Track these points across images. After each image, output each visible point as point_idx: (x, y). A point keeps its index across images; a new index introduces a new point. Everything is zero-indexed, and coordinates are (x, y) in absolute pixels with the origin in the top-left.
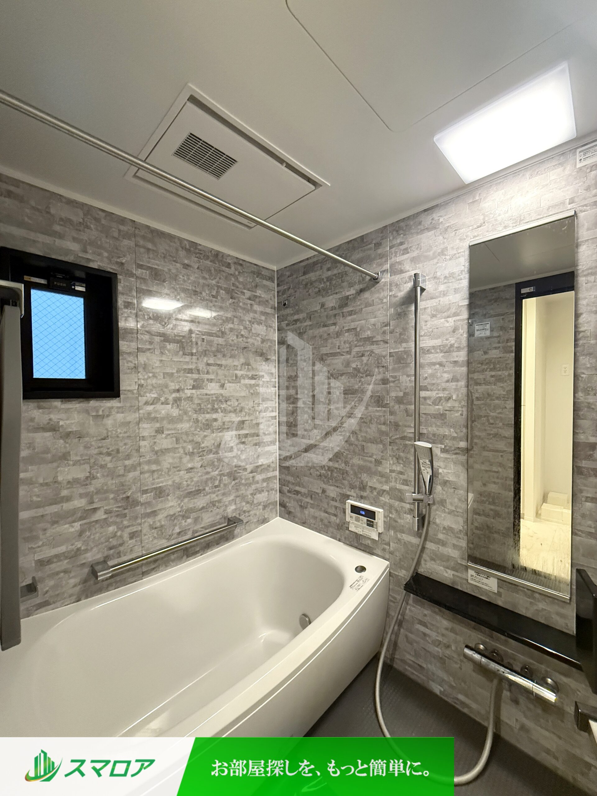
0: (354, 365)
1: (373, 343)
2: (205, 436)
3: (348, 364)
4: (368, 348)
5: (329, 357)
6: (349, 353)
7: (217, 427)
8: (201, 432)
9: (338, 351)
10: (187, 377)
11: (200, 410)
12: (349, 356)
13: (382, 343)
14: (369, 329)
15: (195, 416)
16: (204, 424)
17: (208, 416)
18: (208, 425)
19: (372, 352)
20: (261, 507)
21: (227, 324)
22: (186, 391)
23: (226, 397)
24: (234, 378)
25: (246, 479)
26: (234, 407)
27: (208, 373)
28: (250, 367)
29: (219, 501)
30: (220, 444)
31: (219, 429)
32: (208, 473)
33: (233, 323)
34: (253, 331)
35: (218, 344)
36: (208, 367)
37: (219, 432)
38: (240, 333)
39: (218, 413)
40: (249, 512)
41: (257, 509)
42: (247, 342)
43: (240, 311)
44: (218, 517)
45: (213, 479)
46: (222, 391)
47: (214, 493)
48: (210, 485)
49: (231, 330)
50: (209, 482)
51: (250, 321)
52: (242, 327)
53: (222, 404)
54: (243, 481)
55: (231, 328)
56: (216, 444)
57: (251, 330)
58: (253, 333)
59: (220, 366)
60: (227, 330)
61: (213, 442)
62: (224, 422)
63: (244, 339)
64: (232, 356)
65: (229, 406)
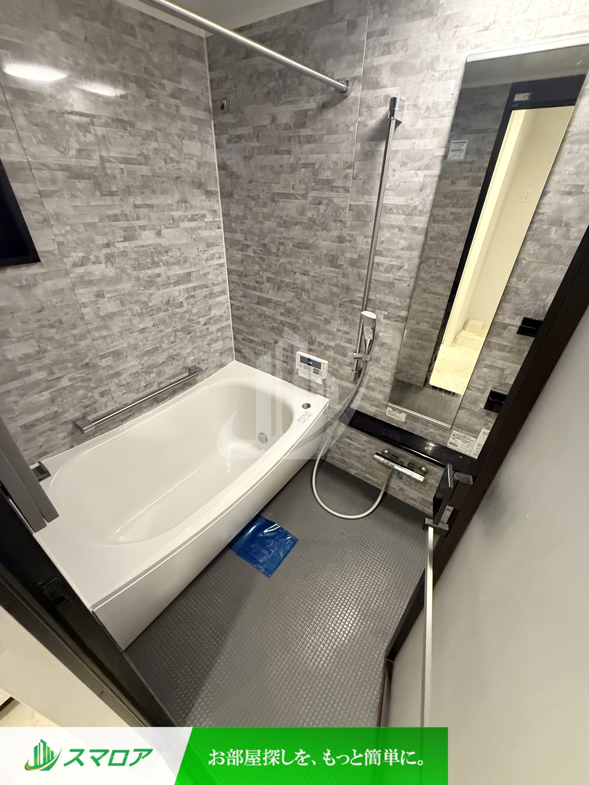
0: (309, 214)
1: (333, 189)
2: (151, 294)
3: (302, 212)
4: (327, 194)
5: (281, 198)
6: (305, 196)
7: (162, 283)
8: (146, 291)
9: (292, 192)
10: (114, 226)
11: (138, 267)
12: (304, 201)
13: (342, 190)
14: (329, 168)
15: (135, 273)
16: (147, 281)
17: (149, 272)
18: (151, 283)
19: (330, 200)
20: (218, 354)
21: (148, 142)
22: (117, 245)
23: (166, 247)
24: (171, 222)
25: (201, 332)
26: (177, 258)
27: (138, 218)
28: (187, 204)
29: (177, 355)
30: (169, 300)
31: (165, 285)
32: (161, 331)
33: (156, 140)
34: (185, 151)
35: (142, 176)
36: (137, 210)
37: (165, 288)
38: (168, 155)
39: (160, 266)
40: (207, 360)
41: (215, 356)
42: (179, 169)
43: (163, 118)
44: (179, 368)
45: (167, 336)
46: (160, 240)
47: (172, 348)
48: (166, 342)
49: (156, 151)
50: (165, 339)
51: (179, 135)
52: (169, 146)
53: (163, 255)
54: (198, 334)
55: (155, 149)
56: (164, 301)
57: (182, 149)
58: (185, 154)
59: (150, 206)
60: (150, 153)
61: (161, 299)
62: (169, 277)
63: (175, 164)
64: (164, 192)
65: (171, 257)
